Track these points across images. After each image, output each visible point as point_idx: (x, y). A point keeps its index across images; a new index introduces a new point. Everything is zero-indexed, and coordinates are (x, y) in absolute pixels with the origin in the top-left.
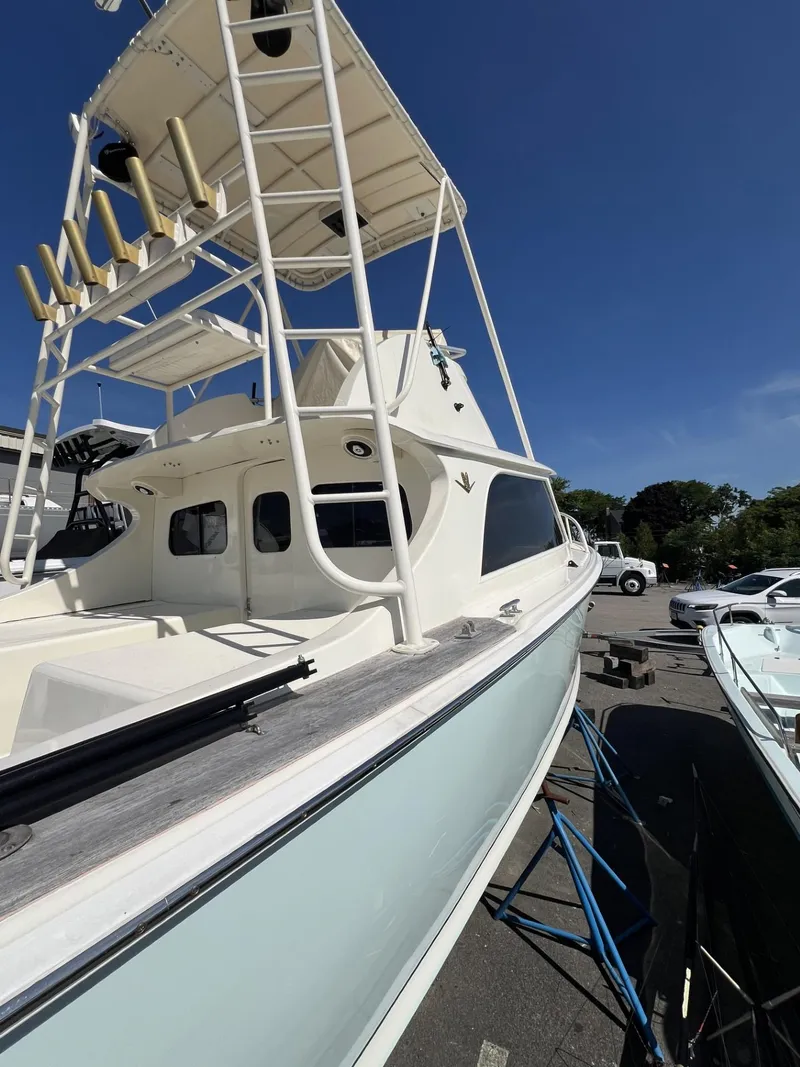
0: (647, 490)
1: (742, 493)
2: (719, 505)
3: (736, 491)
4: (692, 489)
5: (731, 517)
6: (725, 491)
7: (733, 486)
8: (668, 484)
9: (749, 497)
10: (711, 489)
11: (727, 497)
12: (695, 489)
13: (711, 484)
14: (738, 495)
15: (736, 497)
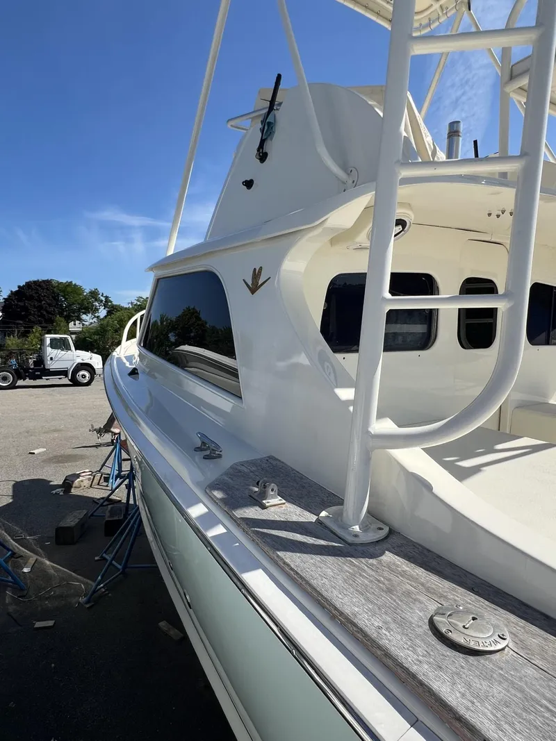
0: (28, 285)
1: (107, 297)
2: (90, 307)
3: (102, 296)
4: (69, 289)
5: (98, 317)
6: (94, 294)
7: (101, 292)
8: (48, 282)
9: (111, 302)
10: (83, 291)
11: (96, 300)
12: (70, 289)
13: (84, 287)
14: (103, 299)
15: (102, 301)
